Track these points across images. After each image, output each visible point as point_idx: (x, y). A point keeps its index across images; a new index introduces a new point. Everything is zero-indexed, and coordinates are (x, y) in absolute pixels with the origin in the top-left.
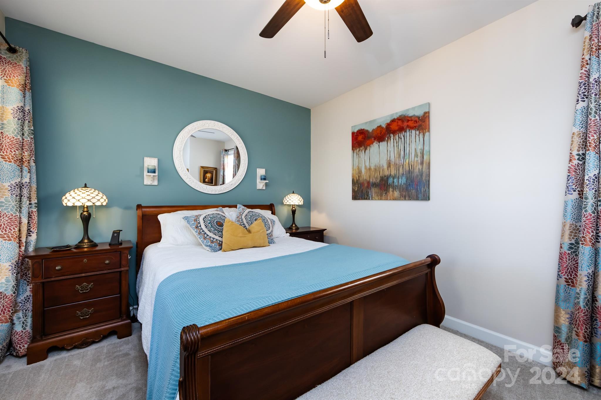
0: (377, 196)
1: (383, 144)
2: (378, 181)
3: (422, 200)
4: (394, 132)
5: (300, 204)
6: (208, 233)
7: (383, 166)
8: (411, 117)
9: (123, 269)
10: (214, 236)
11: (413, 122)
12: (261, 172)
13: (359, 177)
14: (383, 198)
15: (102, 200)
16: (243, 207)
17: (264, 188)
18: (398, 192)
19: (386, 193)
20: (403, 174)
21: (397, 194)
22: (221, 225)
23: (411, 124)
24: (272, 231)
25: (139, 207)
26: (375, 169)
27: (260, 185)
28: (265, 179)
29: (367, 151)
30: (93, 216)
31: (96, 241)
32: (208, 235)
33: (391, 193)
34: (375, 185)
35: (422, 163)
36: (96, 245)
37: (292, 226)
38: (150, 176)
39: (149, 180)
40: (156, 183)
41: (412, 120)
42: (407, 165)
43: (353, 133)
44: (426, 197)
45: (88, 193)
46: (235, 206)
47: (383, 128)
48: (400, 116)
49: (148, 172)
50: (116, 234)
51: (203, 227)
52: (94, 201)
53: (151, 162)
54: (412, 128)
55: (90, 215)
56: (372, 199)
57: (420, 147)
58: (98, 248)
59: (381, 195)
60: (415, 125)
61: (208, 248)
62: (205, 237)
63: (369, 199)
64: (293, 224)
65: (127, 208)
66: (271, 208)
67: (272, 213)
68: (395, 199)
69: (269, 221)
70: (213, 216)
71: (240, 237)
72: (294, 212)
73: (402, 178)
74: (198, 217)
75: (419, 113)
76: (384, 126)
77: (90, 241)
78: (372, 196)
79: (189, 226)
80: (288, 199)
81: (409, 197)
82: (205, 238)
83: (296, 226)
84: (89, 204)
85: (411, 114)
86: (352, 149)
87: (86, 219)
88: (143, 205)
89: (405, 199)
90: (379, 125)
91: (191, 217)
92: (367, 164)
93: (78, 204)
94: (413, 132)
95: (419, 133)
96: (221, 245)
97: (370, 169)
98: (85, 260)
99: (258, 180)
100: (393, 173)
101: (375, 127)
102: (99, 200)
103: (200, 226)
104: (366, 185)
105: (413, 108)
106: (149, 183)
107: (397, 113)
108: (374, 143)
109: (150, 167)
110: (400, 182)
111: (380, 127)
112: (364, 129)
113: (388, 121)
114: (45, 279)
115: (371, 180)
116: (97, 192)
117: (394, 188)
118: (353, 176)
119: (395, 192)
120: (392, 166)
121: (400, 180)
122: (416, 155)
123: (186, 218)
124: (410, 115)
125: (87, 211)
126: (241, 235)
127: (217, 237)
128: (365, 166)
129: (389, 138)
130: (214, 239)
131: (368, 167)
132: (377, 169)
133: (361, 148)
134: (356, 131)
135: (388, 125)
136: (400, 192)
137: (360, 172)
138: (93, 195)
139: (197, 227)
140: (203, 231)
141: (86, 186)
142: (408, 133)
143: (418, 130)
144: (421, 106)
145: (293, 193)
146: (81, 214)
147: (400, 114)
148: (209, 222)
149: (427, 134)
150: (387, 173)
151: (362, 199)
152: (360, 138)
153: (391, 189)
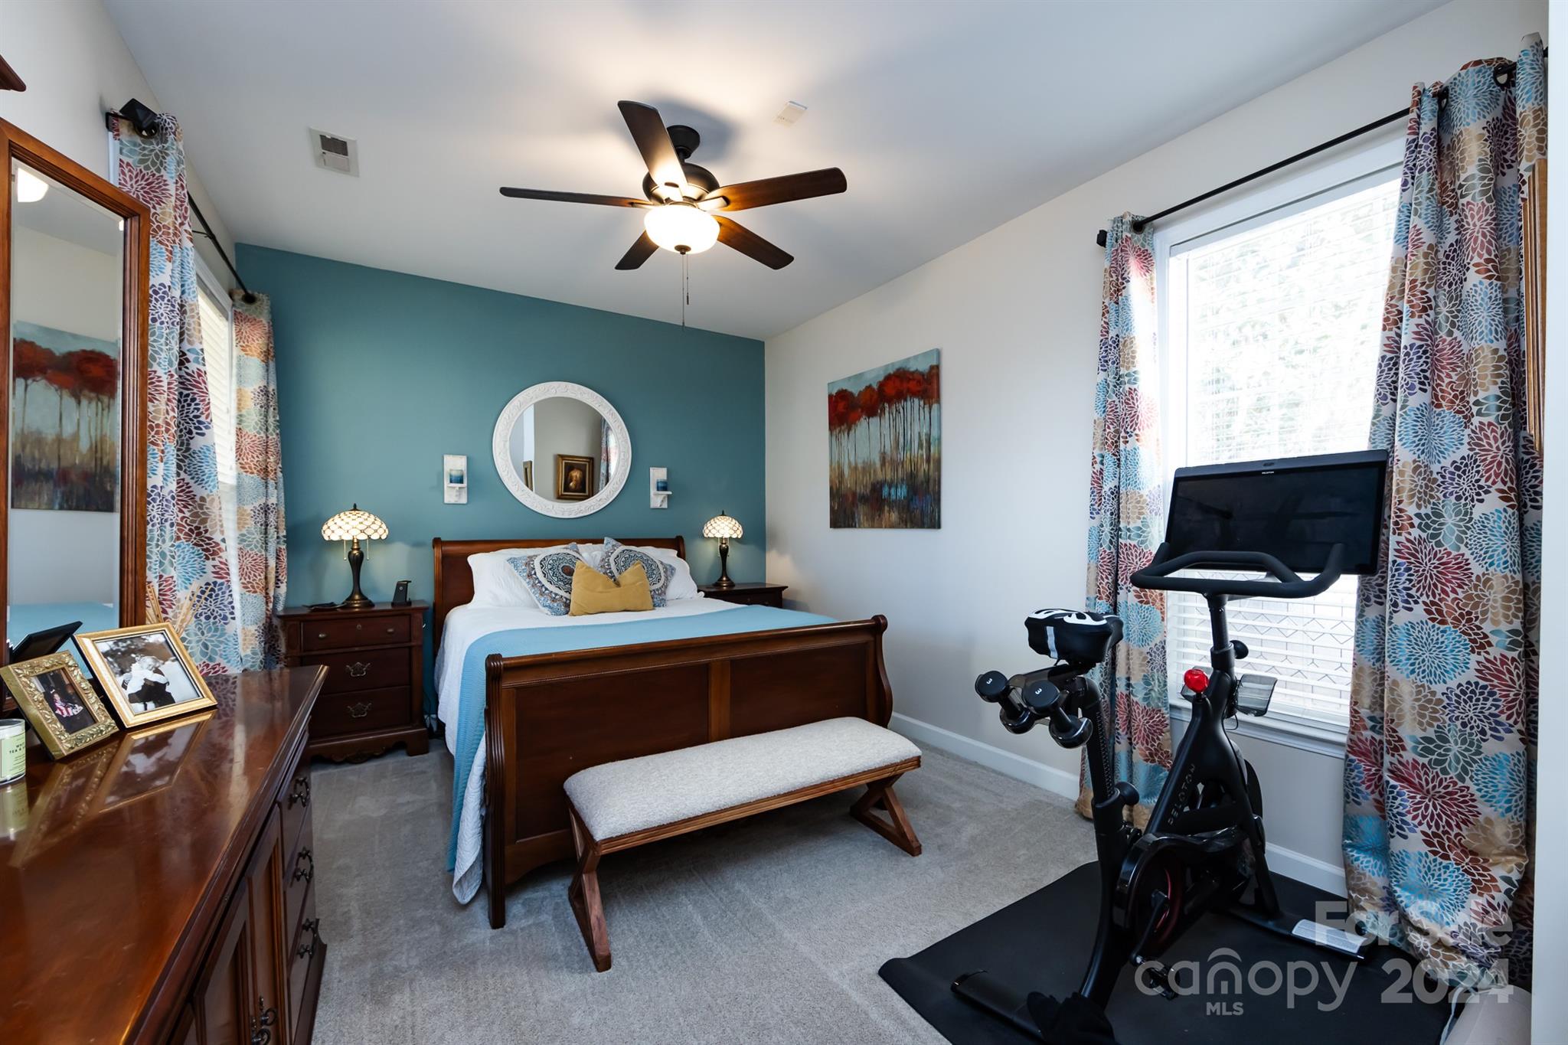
0: (867, 520)
1: (874, 421)
2: (868, 491)
3: (929, 527)
4: (890, 402)
5: (734, 536)
6: (547, 585)
7: (875, 463)
8: (913, 373)
9: (413, 644)
10: (557, 591)
11: (915, 382)
12: (658, 474)
13: (840, 483)
14: (876, 525)
15: (381, 531)
16: (614, 542)
17: (665, 506)
18: (896, 513)
19: (879, 516)
20: (902, 480)
21: (894, 516)
22: (569, 572)
23: (912, 385)
24: (665, 586)
25: (437, 542)
26: (864, 468)
27: (657, 500)
28: (665, 489)
29: (852, 433)
30: (367, 557)
31: (372, 598)
32: (546, 589)
33: (887, 514)
34: (864, 499)
35: (928, 461)
36: (371, 604)
37: (721, 579)
38: (454, 488)
39: (453, 495)
40: (464, 500)
41: (914, 380)
42: (908, 462)
43: (830, 397)
44: (935, 524)
45: (361, 520)
46: (601, 541)
47: (873, 390)
48: (898, 370)
49: (451, 482)
50: (402, 588)
51: (540, 575)
52: (369, 532)
53: (455, 464)
54: (915, 394)
55: (362, 555)
56: (860, 527)
57: (925, 430)
58: (375, 608)
59: (873, 519)
60: (919, 389)
61: (546, 610)
62: (542, 591)
63: (855, 527)
64: (722, 577)
65: (417, 544)
66: (677, 544)
67: (679, 555)
68: (892, 526)
69: (661, 567)
70: (558, 558)
71: (601, 592)
72: (724, 553)
73: (901, 487)
74: (531, 558)
75: (923, 367)
76: (875, 386)
77: (363, 598)
78: (859, 520)
79: (517, 574)
80: (710, 528)
81: (912, 522)
82: (542, 594)
83: (728, 579)
84: (363, 537)
85: (913, 367)
86: (830, 429)
87: (357, 563)
88: (443, 539)
89: (906, 527)
90: (868, 384)
91: (520, 558)
92: (852, 459)
93: (347, 537)
94: (916, 401)
95: (925, 404)
96: (567, 605)
97: (856, 468)
98: (359, 626)
99: (653, 490)
100: (888, 478)
101: (862, 388)
102: (376, 531)
103: (535, 574)
104: (851, 499)
105: (916, 357)
106: (453, 502)
107: (893, 364)
108: (862, 419)
109: (454, 473)
110: (899, 494)
111: (869, 387)
112: (846, 390)
113: (881, 379)
114: (305, 651)
115: (858, 491)
116: (372, 516)
117: (892, 505)
118: (831, 481)
119: (892, 513)
120: (887, 464)
121: (899, 490)
122: (920, 446)
123: (512, 561)
124: (912, 370)
125: (358, 549)
126: (600, 589)
127: (562, 593)
128: (850, 463)
129: (883, 410)
130: (556, 594)
131: (853, 465)
132: (867, 468)
133: (843, 428)
134: (834, 392)
135: (881, 385)
136: (899, 513)
137: (841, 475)
138: (368, 523)
139: (530, 576)
140: (540, 582)
141: (355, 509)
142: (909, 403)
143: (922, 398)
144: (925, 354)
145: (723, 515)
146: (350, 553)
147: (897, 367)
148: (550, 567)
149: (935, 406)
150: (880, 476)
151: (845, 527)
152: (841, 407)
153: (886, 508)
